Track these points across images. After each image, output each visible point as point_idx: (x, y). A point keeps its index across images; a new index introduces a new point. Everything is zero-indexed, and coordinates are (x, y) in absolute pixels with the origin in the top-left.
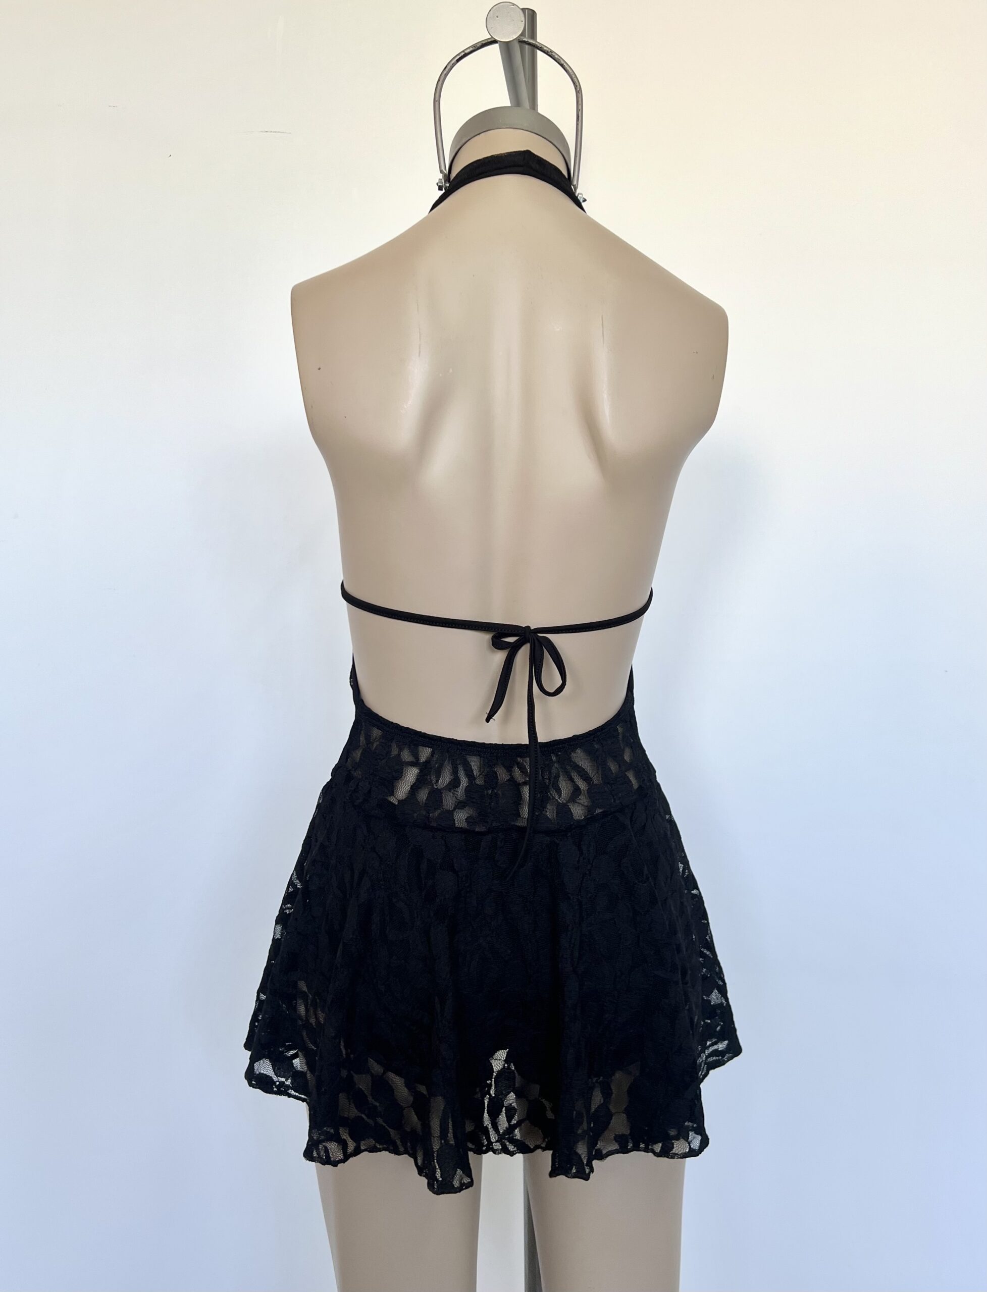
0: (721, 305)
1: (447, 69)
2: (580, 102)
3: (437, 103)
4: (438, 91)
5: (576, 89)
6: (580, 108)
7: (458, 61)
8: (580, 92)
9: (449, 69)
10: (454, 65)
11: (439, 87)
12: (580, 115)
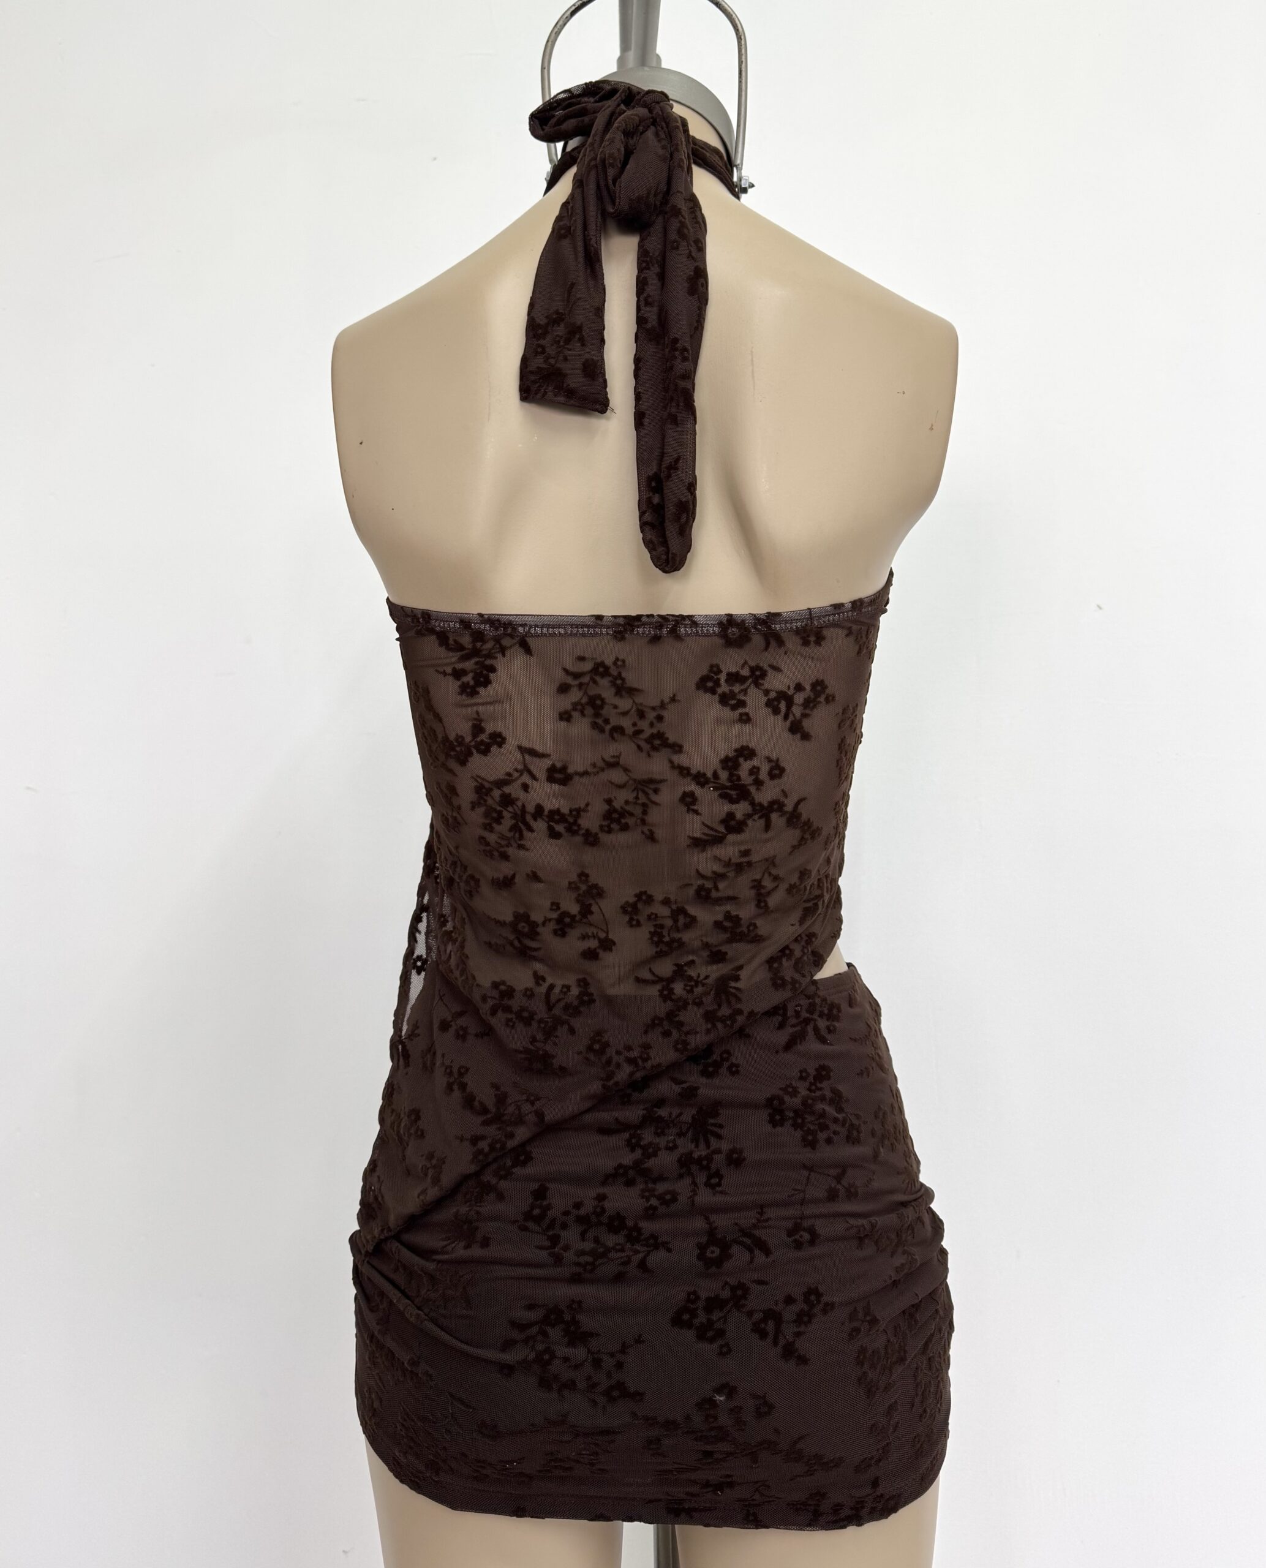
0: (951, 321)
1: (558, 26)
3: (546, 71)
4: (547, 57)
5: (737, 34)
6: (743, 60)
7: (573, 13)
8: (742, 37)
9: (560, 26)
10: (569, 18)
11: (549, 48)
12: (743, 69)
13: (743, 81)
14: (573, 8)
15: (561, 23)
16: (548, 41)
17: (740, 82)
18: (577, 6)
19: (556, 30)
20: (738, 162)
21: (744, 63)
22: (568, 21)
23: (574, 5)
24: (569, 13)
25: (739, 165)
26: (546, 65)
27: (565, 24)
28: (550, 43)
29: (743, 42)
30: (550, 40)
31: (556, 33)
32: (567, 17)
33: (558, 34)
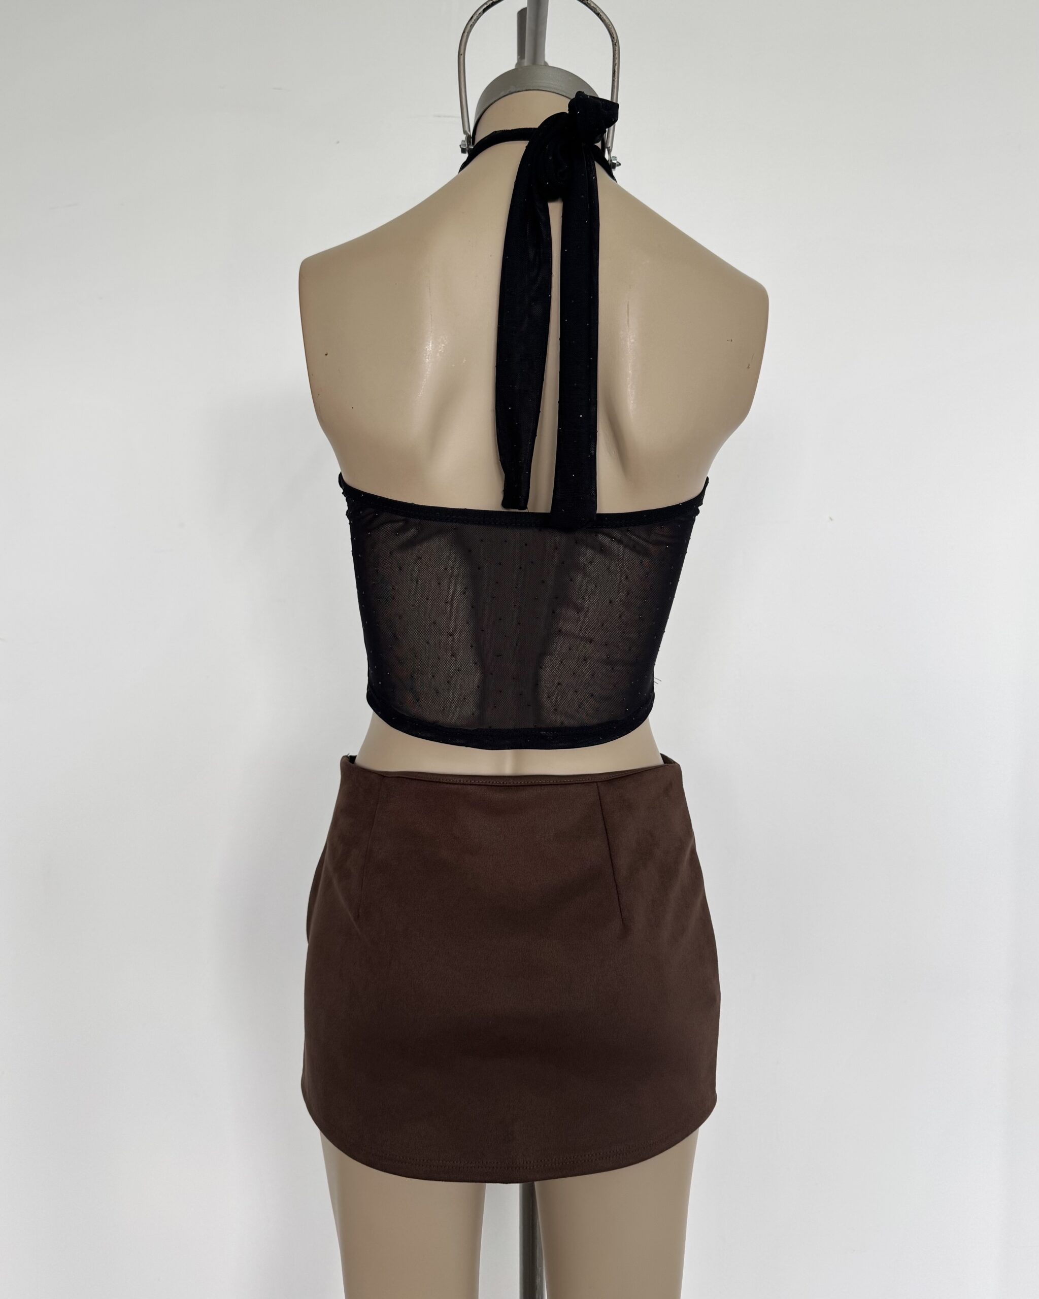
0: (762, 284)
2: (617, 56)
3: (462, 57)
4: (463, 44)
5: (613, 41)
7: (485, 10)
8: (617, 44)
9: (473, 21)
11: (464, 39)
12: (616, 70)
13: (616, 80)
14: (485, 6)
15: (475, 17)
16: (464, 32)
17: (613, 80)
18: (488, 4)
19: (471, 23)
20: (609, 145)
21: (617, 65)
22: (481, 16)
23: (486, 3)
24: (482, 10)
25: (610, 147)
26: (462, 52)
27: (478, 19)
28: (466, 34)
29: (617, 48)
30: (466, 31)
32: (480, 14)
33: (472, 26)
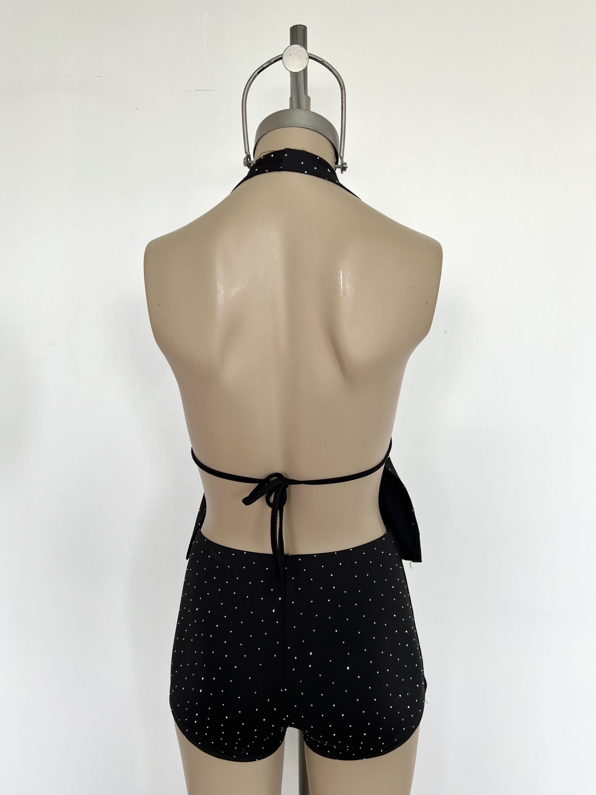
0: (438, 241)
2: (344, 97)
4: (245, 96)
7: (259, 73)
10: (256, 76)
11: (245, 94)
12: (344, 106)
13: (344, 113)
14: (258, 71)
15: (252, 79)
17: (342, 113)
19: (249, 82)
21: (344, 103)
22: (256, 77)
23: (258, 69)
24: (256, 74)
25: (342, 157)
27: (254, 79)
28: (246, 90)
29: (343, 91)
30: (247, 88)
31: (249, 84)
